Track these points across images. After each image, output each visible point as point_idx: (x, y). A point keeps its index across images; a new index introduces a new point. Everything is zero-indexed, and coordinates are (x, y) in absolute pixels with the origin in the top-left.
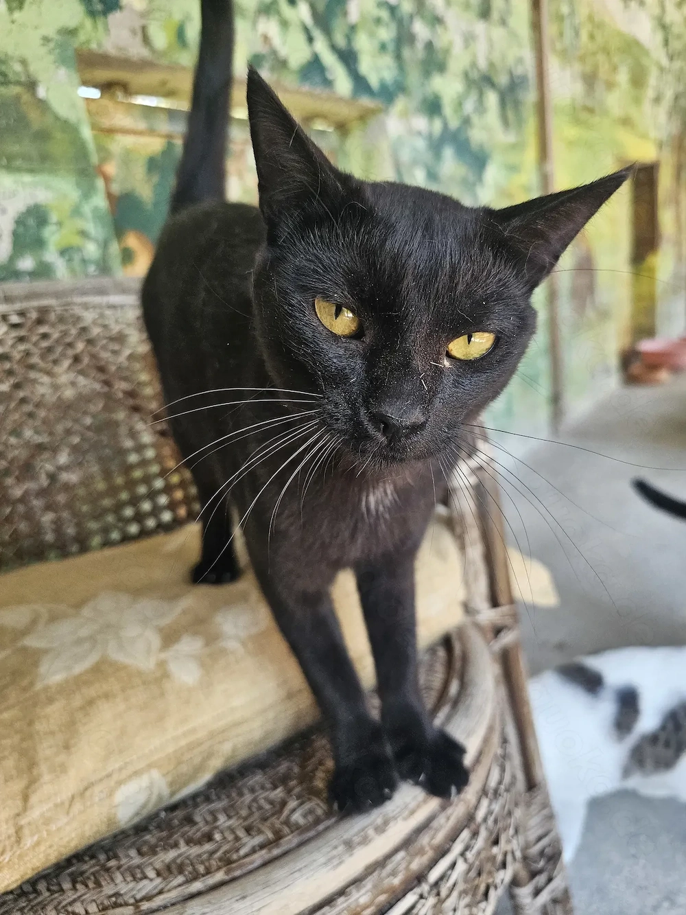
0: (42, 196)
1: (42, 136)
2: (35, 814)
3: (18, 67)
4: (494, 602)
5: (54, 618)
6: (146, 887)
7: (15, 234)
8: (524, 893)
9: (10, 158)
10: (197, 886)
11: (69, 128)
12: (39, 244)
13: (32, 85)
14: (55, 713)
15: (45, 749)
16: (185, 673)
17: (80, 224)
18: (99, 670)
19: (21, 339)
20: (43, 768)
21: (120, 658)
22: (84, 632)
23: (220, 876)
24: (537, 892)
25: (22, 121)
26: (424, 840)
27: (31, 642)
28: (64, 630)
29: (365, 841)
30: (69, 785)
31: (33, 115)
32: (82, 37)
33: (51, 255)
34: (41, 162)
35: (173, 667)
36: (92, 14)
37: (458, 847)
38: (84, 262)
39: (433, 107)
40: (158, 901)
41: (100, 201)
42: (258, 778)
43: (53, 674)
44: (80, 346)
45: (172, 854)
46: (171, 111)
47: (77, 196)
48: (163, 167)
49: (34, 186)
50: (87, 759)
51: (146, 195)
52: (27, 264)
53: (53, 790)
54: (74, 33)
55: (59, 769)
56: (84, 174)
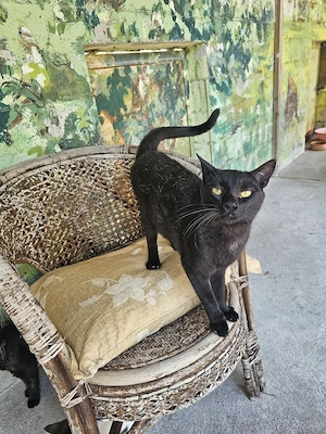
0: (74, 109)
1: (73, 84)
2: (120, 341)
3: (64, 58)
4: (241, 275)
5: (111, 284)
6: (148, 358)
7: (65, 125)
8: (246, 361)
9: (62, 96)
10: (161, 359)
11: (82, 79)
12: (74, 127)
13: (69, 64)
14: (120, 314)
15: (120, 324)
16: (152, 302)
17: (88, 118)
18: (128, 301)
19: (76, 174)
20: (120, 329)
21: (134, 298)
22: (122, 290)
23: (166, 357)
24: (250, 361)
25: (66, 80)
26: (218, 349)
27: (107, 292)
28: (116, 287)
29: (203, 349)
31: (69, 76)
32: (86, 39)
33: (78, 132)
34: (73, 96)
35: (148, 300)
36: (89, 28)
37: (227, 350)
38: (89, 133)
39: (227, 37)
40: (152, 362)
41: (94, 107)
42: (170, 329)
43: (118, 303)
45: (151, 350)
46: (115, 56)
47: (85, 106)
48: (113, 80)
49: (71, 105)
50: (130, 326)
51: (107, 93)
52: (70, 137)
53: (123, 335)
54: (82, 38)
55: (124, 329)
56: (88, 96)
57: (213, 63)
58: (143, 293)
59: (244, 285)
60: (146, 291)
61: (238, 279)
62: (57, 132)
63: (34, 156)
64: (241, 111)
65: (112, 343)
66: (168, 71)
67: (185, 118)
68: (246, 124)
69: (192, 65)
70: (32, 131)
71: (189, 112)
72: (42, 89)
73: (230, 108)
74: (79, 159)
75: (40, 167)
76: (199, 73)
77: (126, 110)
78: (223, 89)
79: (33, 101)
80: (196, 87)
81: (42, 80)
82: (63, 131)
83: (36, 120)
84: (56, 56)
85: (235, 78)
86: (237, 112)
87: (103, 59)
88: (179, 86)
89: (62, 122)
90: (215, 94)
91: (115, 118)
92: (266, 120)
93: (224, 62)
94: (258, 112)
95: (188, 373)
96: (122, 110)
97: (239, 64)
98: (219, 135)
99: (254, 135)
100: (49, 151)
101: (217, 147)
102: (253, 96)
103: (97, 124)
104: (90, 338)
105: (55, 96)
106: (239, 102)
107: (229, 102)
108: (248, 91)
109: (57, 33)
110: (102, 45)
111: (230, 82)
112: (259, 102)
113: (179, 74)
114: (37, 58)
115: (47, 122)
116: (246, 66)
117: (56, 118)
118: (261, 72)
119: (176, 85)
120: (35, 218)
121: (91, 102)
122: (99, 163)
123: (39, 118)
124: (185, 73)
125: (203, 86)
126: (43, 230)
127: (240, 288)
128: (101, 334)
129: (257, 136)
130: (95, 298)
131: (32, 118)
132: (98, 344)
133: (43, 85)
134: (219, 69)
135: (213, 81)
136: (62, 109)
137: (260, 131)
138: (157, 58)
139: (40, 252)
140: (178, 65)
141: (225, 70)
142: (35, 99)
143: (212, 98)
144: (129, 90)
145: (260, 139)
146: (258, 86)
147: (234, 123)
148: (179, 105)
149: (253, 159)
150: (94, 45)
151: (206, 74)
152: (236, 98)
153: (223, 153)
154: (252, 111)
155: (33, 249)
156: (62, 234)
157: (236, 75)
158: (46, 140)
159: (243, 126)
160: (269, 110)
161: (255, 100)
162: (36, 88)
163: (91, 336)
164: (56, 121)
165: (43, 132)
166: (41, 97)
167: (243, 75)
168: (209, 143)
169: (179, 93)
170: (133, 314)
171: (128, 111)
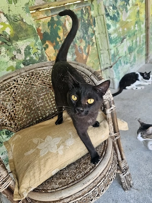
0: (28, 44)
1: (26, 30)
2: (41, 176)
3: (19, 17)
4: (115, 132)
5: (41, 143)
6: (57, 186)
7: (25, 53)
9: (21, 38)
10: (63, 188)
11: (31, 26)
12: (30, 53)
13: (22, 20)
14: (42, 161)
15: (42, 167)
16: (61, 153)
17: (36, 47)
18: (48, 153)
19: (30, 79)
20: (42, 170)
21: (51, 151)
22: (46, 146)
23: (66, 187)
24: (124, 175)
25: (22, 28)
26: (96, 181)
27: (38, 147)
28: (43, 144)
29: (86, 183)
30: (46, 171)
31: (24, 26)
32: (30, 4)
33: (32, 55)
34: (27, 36)
35: (59, 152)
37: (102, 181)
38: (38, 55)
40: (58, 189)
41: (40, 41)
42: (73, 166)
43: (42, 154)
44: (40, 79)
45: (60, 180)
46: (51, 10)
47: (34, 41)
48: (51, 23)
49: (26, 42)
50: (47, 168)
51: (48, 31)
52: (28, 58)
53: (43, 173)
54: (28, 4)
55: (44, 170)
56: (35, 36)
57: (107, 5)
58: (56, 148)
59: (117, 138)
60: (58, 147)
61: (113, 135)
62: (21, 57)
63: (10, 71)
64: (126, 29)
65: (37, 178)
66: (82, 13)
67: (94, 38)
68: (129, 36)
69: (95, 7)
70: (7, 59)
71: (96, 34)
72: (9, 36)
73: (119, 29)
74: (31, 71)
75: (10, 78)
76: (100, 12)
77: (60, 38)
78: (114, 18)
79: (6, 43)
80: (99, 20)
81: (9, 31)
82: (24, 56)
83: (8, 52)
84: (15, 16)
85: (121, 11)
86: (123, 30)
87: (44, 13)
88: (89, 20)
89: (23, 51)
90: (109, 22)
91: (54, 44)
92: (142, 33)
93: (114, 3)
94: (136, 28)
95: (77, 196)
96: (58, 39)
97: (123, 2)
98: (113, 45)
99: (134, 41)
100: (18, 68)
101: (112, 52)
102: (133, 19)
103: (42, 50)
104: (25, 175)
105: (17, 38)
106: (124, 24)
107: (118, 25)
108: (129, 17)
109: (13, 3)
110: (40, 5)
111: (118, 14)
112: (137, 23)
113: (89, 14)
114: (4, 19)
115: (15, 53)
116: (128, 3)
117: (19, 50)
118: (137, 5)
119: (87, 20)
120: (8, 106)
121: (38, 38)
122: (41, 72)
123: (10, 51)
124: (92, 13)
125: (102, 19)
126: (13, 111)
127: (115, 139)
128: (31, 173)
129: (136, 42)
130: (32, 151)
131: (6, 52)
132: (29, 179)
133: (9, 33)
134: (111, 8)
135: (108, 15)
136: (22, 44)
137: (138, 39)
138: (75, 7)
139: (12, 122)
140: (88, 9)
141: (114, 8)
142: (6, 41)
143: (108, 25)
144: (61, 27)
145: (138, 43)
146: (136, 13)
147: (122, 37)
148: (90, 31)
149: (134, 55)
150: (36, 6)
151: (103, 12)
152: (122, 22)
153: (116, 54)
154: (132, 28)
155: (8, 122)
156: (23, 112)
157: (121, 9)
158: (15, 62)
159: (127, 38)
160: (143, 26)
161: (134, 22)
162: (6, 35)
163: (26, 174)
164: (19, 51)
165: (13, 58)
166: (10, 40)
167: (126, 8)
168: (108, 50)
169: (89, 25)
170: (49, 161)
171: (61, 39)
